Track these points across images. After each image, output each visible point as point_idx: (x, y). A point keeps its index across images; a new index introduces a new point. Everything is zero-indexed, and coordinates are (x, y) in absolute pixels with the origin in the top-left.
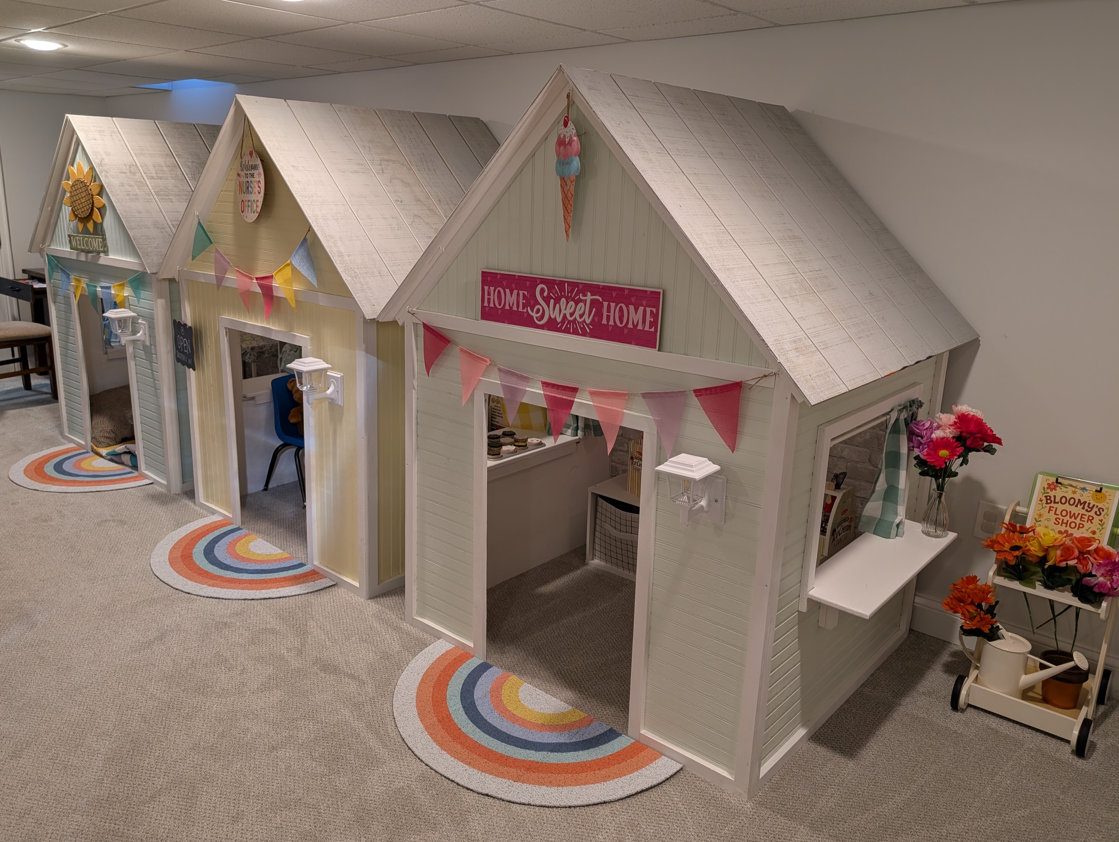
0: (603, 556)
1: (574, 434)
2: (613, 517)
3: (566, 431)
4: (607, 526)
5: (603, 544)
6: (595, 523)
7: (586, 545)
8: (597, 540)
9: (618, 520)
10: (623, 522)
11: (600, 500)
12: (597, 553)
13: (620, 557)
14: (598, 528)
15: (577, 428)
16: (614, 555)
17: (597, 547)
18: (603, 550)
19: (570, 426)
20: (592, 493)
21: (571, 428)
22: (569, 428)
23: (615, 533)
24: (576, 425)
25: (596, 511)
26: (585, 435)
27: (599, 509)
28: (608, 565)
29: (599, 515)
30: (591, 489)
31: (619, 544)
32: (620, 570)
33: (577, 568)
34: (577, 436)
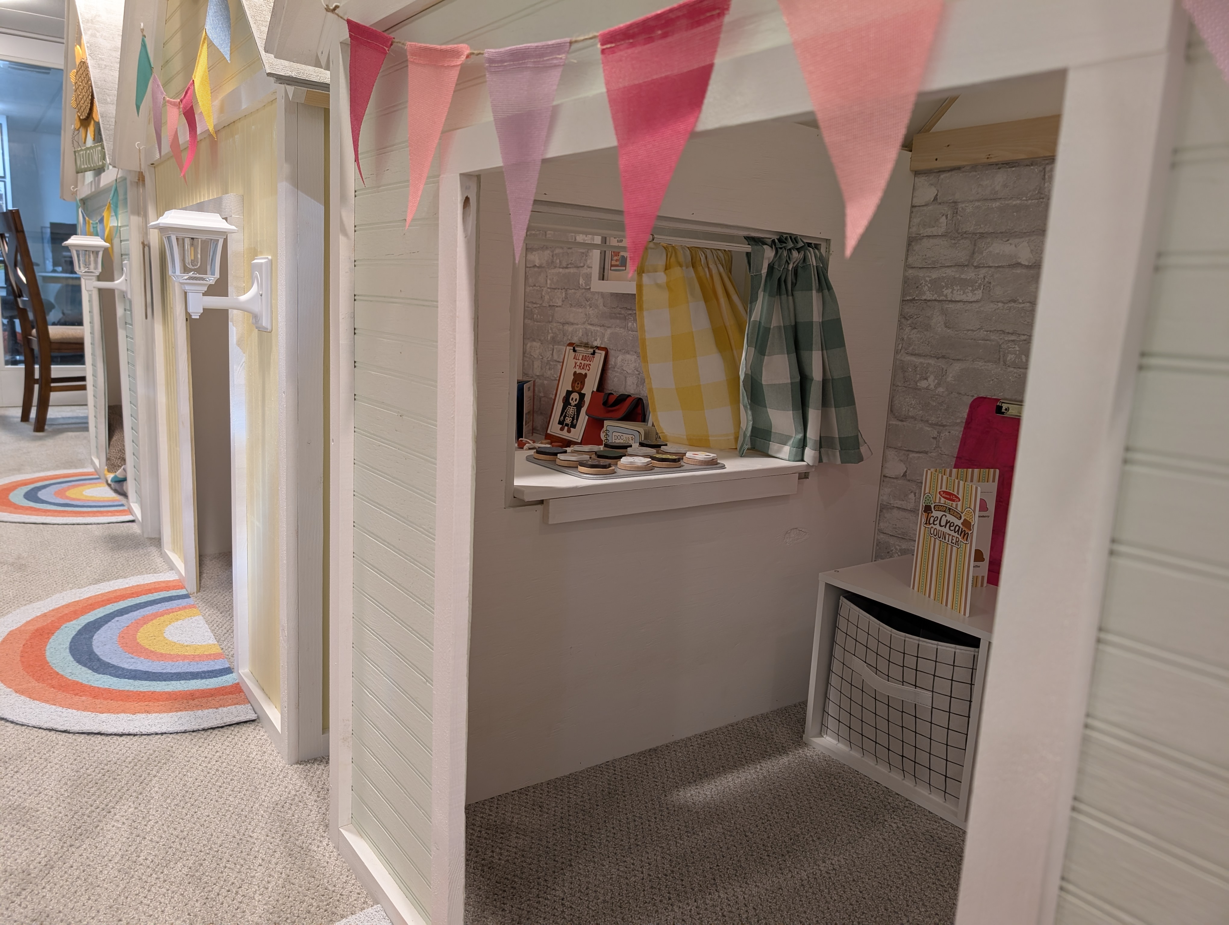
0: (844, 730)
1: (796, 455)
2: (873, 644)
3: (779, 451)
4: (857, 664)
5: (845, 704)
6: (831, 655)
7: (805, 703)
8: (833, 694)
9: (884, 651)
10: (897, 658)
11: (846, 605)
12: (831, 723)
13: (882, 739)
14: (836, 666)
15: (803, 444)
16: (869, 732)
17: (832, 709)
18: (845, 717)
19: (789, 437)
20: (828, 586)
21: (791, 442)
22: (785, 444)
23: (876, 682)
24: (800, 436)
25: (834, 626)
26: (820, 460)
27: (842, 623)
28: (853, 753)
29: (840, 637)
30: (826, 578)
31: (882, 709)
32: (883, 769)
33: (782, 750)
34: (803, 460)
